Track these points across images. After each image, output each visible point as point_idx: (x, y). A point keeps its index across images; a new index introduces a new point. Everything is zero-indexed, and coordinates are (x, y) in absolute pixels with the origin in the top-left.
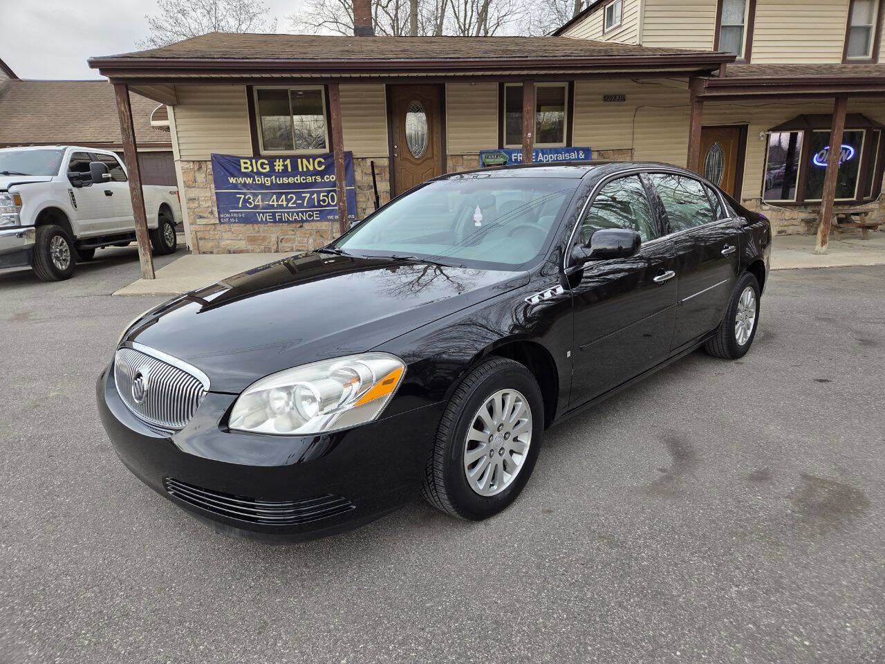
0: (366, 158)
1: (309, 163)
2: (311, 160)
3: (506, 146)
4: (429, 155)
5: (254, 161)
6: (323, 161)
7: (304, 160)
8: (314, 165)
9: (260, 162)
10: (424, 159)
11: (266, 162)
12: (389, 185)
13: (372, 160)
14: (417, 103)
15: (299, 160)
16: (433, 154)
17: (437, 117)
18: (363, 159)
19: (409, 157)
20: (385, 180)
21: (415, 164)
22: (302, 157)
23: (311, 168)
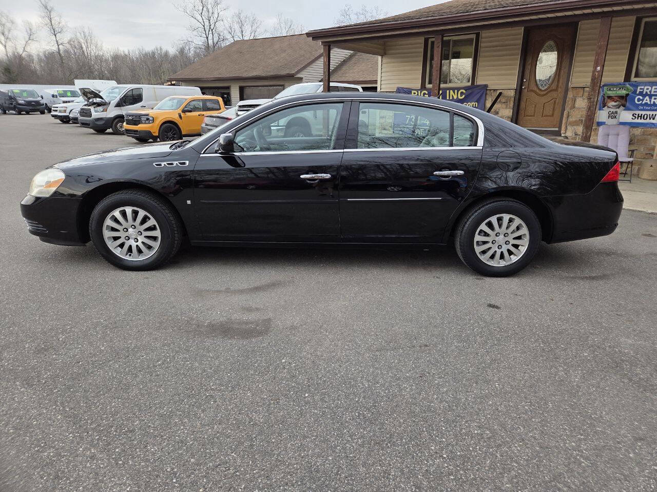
0: (497, 90)
1: (454, 93)
2: (456, 91)
3: (633, 79)
4: (554, 87)
5: (419, 92)
6: (464, 91)
7: (451, 91)
8: (457, 95)
9: (423, 92)
10: (549, 91)
11: (427, 93)
12: (511, 112)
13: (501, 91)
14: (551, 43)
15: (448, 91)
16: (558, 86)
17: (566, 53)
18: (494, 90)
19: (535, 89)
20: (510, 108)
21: (539, 95)
22: (450, 89)
23: (455, 97)
